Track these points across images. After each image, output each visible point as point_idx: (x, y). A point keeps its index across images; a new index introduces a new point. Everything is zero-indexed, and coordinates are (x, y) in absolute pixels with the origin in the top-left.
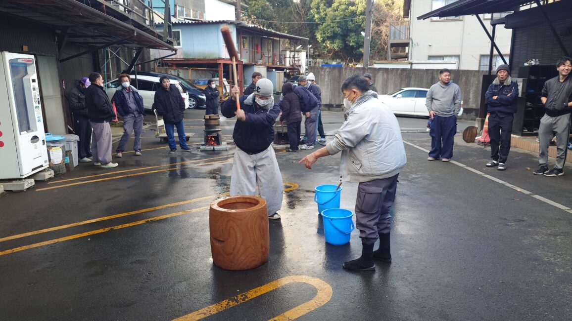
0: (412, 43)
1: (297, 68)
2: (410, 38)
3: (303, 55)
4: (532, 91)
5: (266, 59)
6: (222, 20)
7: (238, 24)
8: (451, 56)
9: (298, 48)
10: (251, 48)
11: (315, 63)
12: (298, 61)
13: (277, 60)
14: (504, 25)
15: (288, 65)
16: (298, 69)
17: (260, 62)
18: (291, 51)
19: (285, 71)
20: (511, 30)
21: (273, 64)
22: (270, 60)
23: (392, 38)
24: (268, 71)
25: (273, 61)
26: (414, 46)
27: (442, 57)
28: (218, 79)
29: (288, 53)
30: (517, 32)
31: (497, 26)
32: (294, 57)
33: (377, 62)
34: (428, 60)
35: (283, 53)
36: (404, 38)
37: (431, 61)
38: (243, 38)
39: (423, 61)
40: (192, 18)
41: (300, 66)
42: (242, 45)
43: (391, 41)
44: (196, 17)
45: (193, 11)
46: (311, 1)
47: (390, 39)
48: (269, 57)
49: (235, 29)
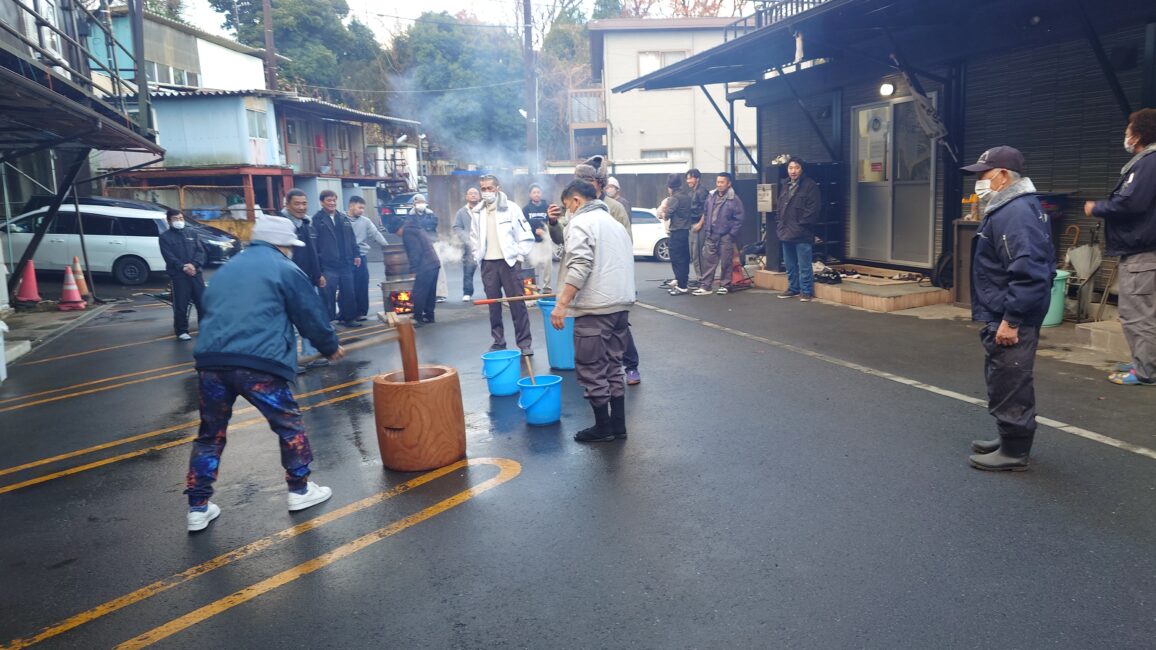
0: (612, 129)
1: (400, 179)
2: (606, 120)
3: (410, 155)
5: (337, 164)
6: (244, 89)
7: (277, 96)
8: (679, 150)
9: (400, 140)
10: (305, 142)
11: (434, 168)
12: (403, 165)
13: (360, 164)
14: (744, 101)
15: (382, 174)
16: (405, 182)
17: (326, 170)
18: (386, 147)
19: (378, 186)
21: (353, 173)
22: (347, 165)
23: (576, 120)
24: (344, 186)
25: (353, 167)
26: (614, 133)
27: (664, 152)
28: (243, 206)
29: (381, 151)
30: (764, 113)
31: (736, 103)
32: (393, 159)
33: (552, 164)
34: (642, 157)
35: (371, 151)
36: (596, 120)
37: (647, 160)
38: (288, 123)
39: (632, 161)
40: (173, 84)
41: (407, 175)
42: (287, 138)
43: (575, 126)
44: (181, 83)
45: (175, 70)
46: (417, 49)
47: (573, 121)
48: (342, 160)
49: (272, 107)
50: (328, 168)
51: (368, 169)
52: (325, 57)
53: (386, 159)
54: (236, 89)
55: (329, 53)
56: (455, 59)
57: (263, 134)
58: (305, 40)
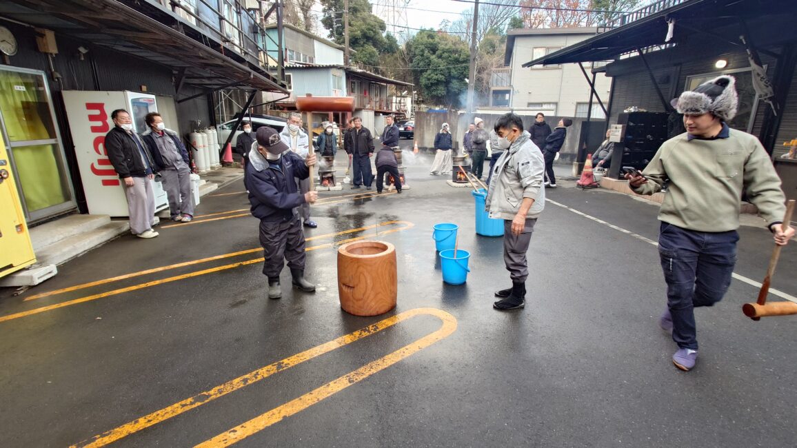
0: (513, 90)
1: (402, 113)
2: (511, 85)
3: (408, 100)
4: (630, 137)
5: (373, 104)
6: (332, 64)
7: (347, 69)
8: (549, 103)
9: (403, 94)
10: (359, 92)
11: (419, 108)
12: (404, 106)
13: (384, 104)
14: (605, 73)
15: (394, 110)
16: (404, 114)
17: (368, 106)
18: (397, 97)
19: (392, 115)
20: (610, 79)
21: (380, 108)
22: (378, 105)
23: (495, 85)
24: (375, 115)
25: (380, 105)
26: (514, 93)
27: (541, 104)
29: (394, 98)
30: (617, 80)
31: (598, 74)
32: (400, 103)
33: (480, 108)
34: (528, 106)
35: (390, 98)
36: (505, 86)
37: (531, 108)
38: (352, 83)
39: (523, 108)
40: (302, 62)
41: (406, 111)
42: (351, 90)
43: (493, 88)
44: (306, 61)
45: (303, 55)
46: (416, 48)
47: (493, 86)
48: (376, 102)
49: (344, 74)
50: (369, 105)
51: (388, 107)
52: (373, 52)
53: (396, 103)
54: (328, 64)
55: (375, 50)
56: (434, 53)
57: (340, 88)
58: (364, 43)
